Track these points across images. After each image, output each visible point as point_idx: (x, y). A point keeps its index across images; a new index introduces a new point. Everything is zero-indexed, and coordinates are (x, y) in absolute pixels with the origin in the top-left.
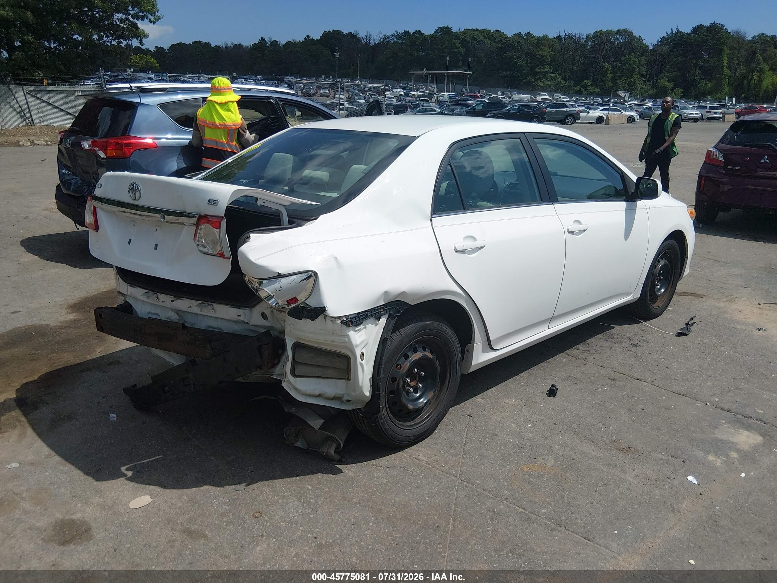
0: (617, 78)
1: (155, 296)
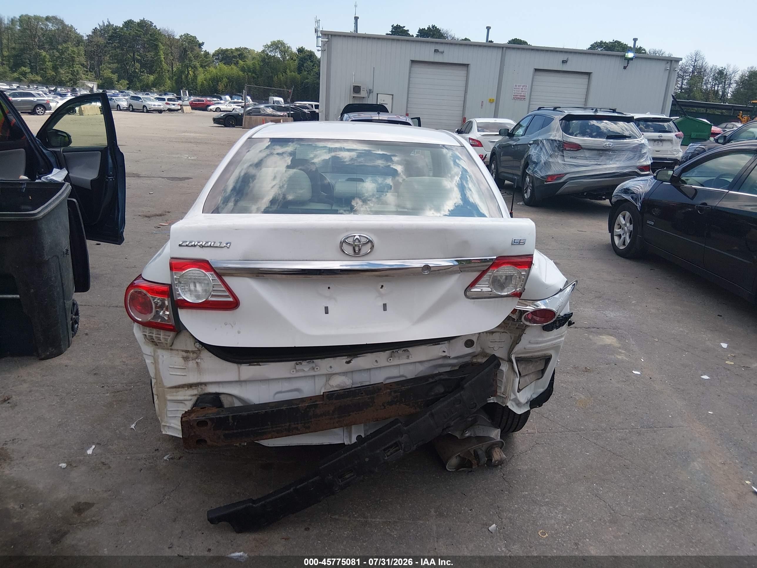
0: (58, 66)
1: (314, 365)
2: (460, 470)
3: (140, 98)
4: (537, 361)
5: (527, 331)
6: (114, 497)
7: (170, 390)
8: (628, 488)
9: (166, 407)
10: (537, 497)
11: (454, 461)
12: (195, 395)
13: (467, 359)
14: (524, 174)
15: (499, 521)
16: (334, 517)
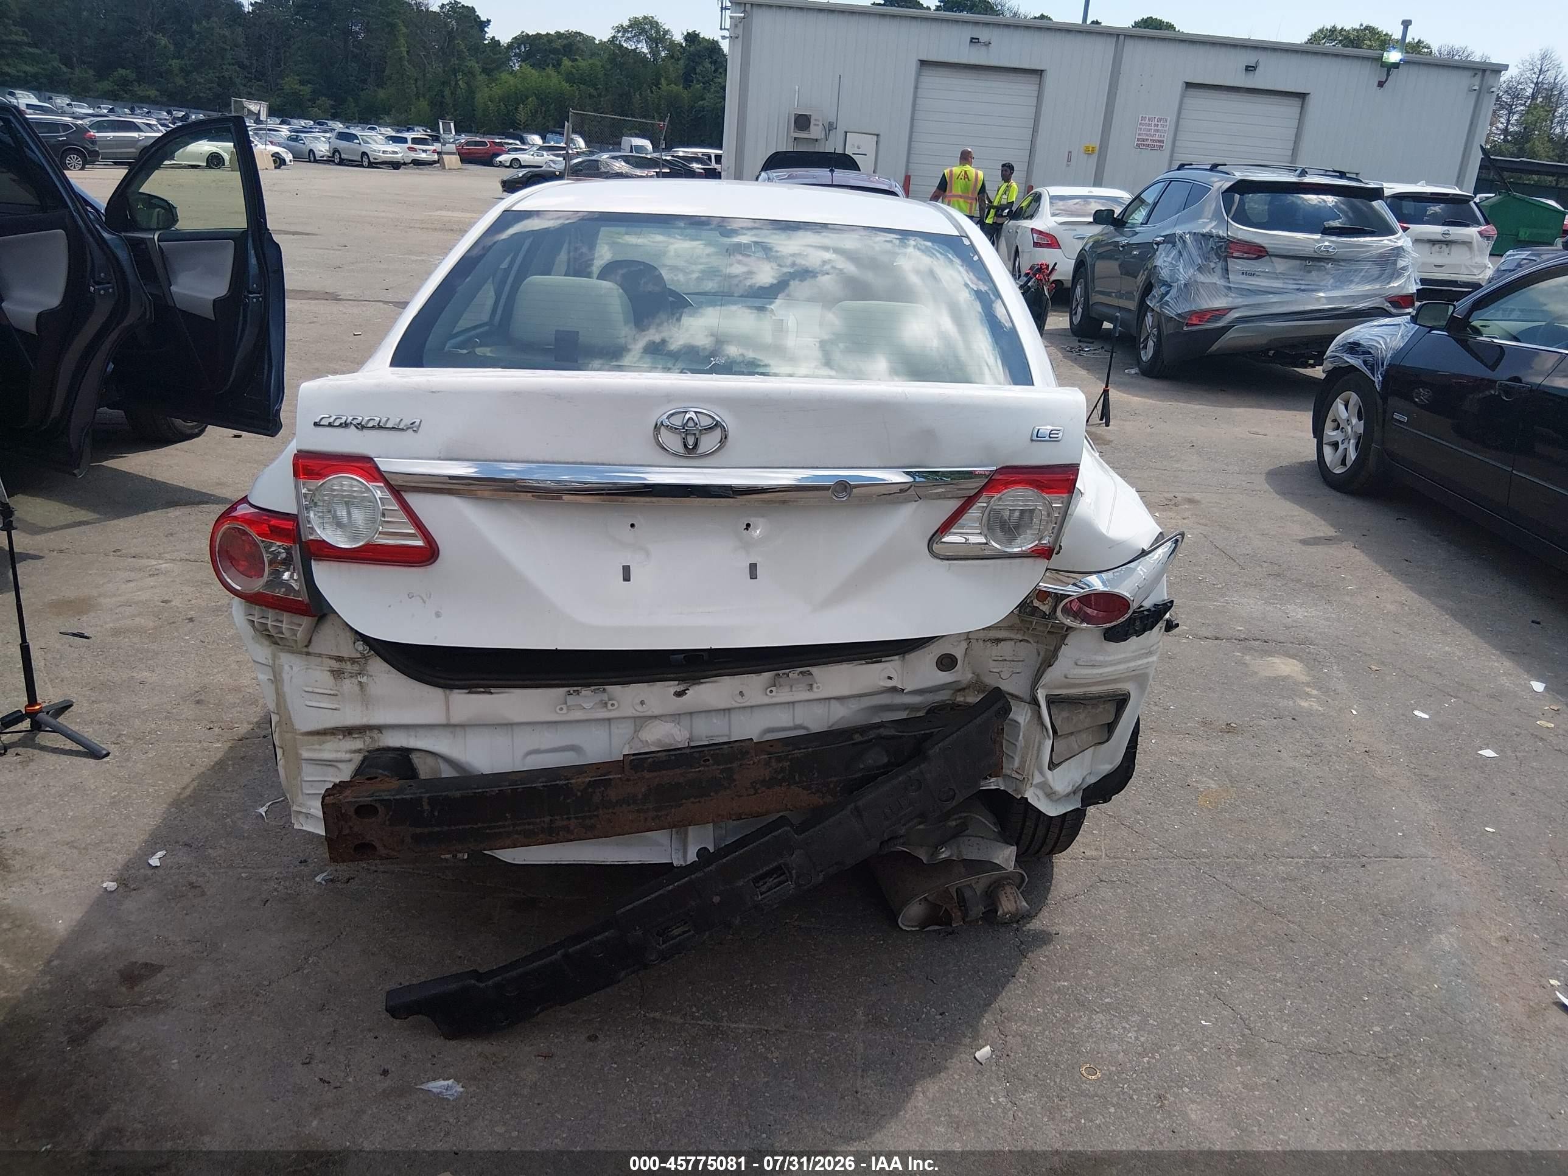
0: (192, 68)
1: (605, 697)
2: (928, 929)
3: (356, 137)
4: (1095, 706)
5: (1071, 639)
6: (205, 954)
7: (306, 738)
8: (1287, 984)
9: (300, 774)
10: (1088, 993)
11: (915, 910)
12: (359, 751)
13: (944, 696)
14: (1143, 308)
15: (1000, 1038)
16: (652, 1015)
